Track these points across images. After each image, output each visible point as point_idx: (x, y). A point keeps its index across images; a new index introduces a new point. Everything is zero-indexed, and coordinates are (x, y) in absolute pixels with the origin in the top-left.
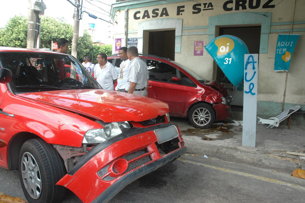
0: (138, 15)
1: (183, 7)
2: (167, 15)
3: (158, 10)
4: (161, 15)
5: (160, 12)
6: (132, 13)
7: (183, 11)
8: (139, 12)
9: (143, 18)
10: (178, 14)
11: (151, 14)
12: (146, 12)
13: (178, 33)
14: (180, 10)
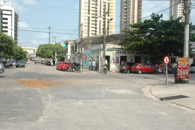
0: (119, 52)
11: (122, 53)
13: (128, 57)
14: (128, 53)
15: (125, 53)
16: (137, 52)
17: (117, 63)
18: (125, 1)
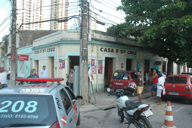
0: (102, 50)
1: (118, 50)
2: (113, 52)
3: (110, 49)
4: (111, 52)
5: (111, 50)
6: (100, 48)
7: (118, 51)
8: (103, 48)
9: (105, 51)
10: (117, 52)
11: (108, 50)
12: (106, 49)
13: (117, 59)
14: (117, 51)
15: (112, 51)
16: (130, 51)
17: (99, 73)
18: (55, 1)
